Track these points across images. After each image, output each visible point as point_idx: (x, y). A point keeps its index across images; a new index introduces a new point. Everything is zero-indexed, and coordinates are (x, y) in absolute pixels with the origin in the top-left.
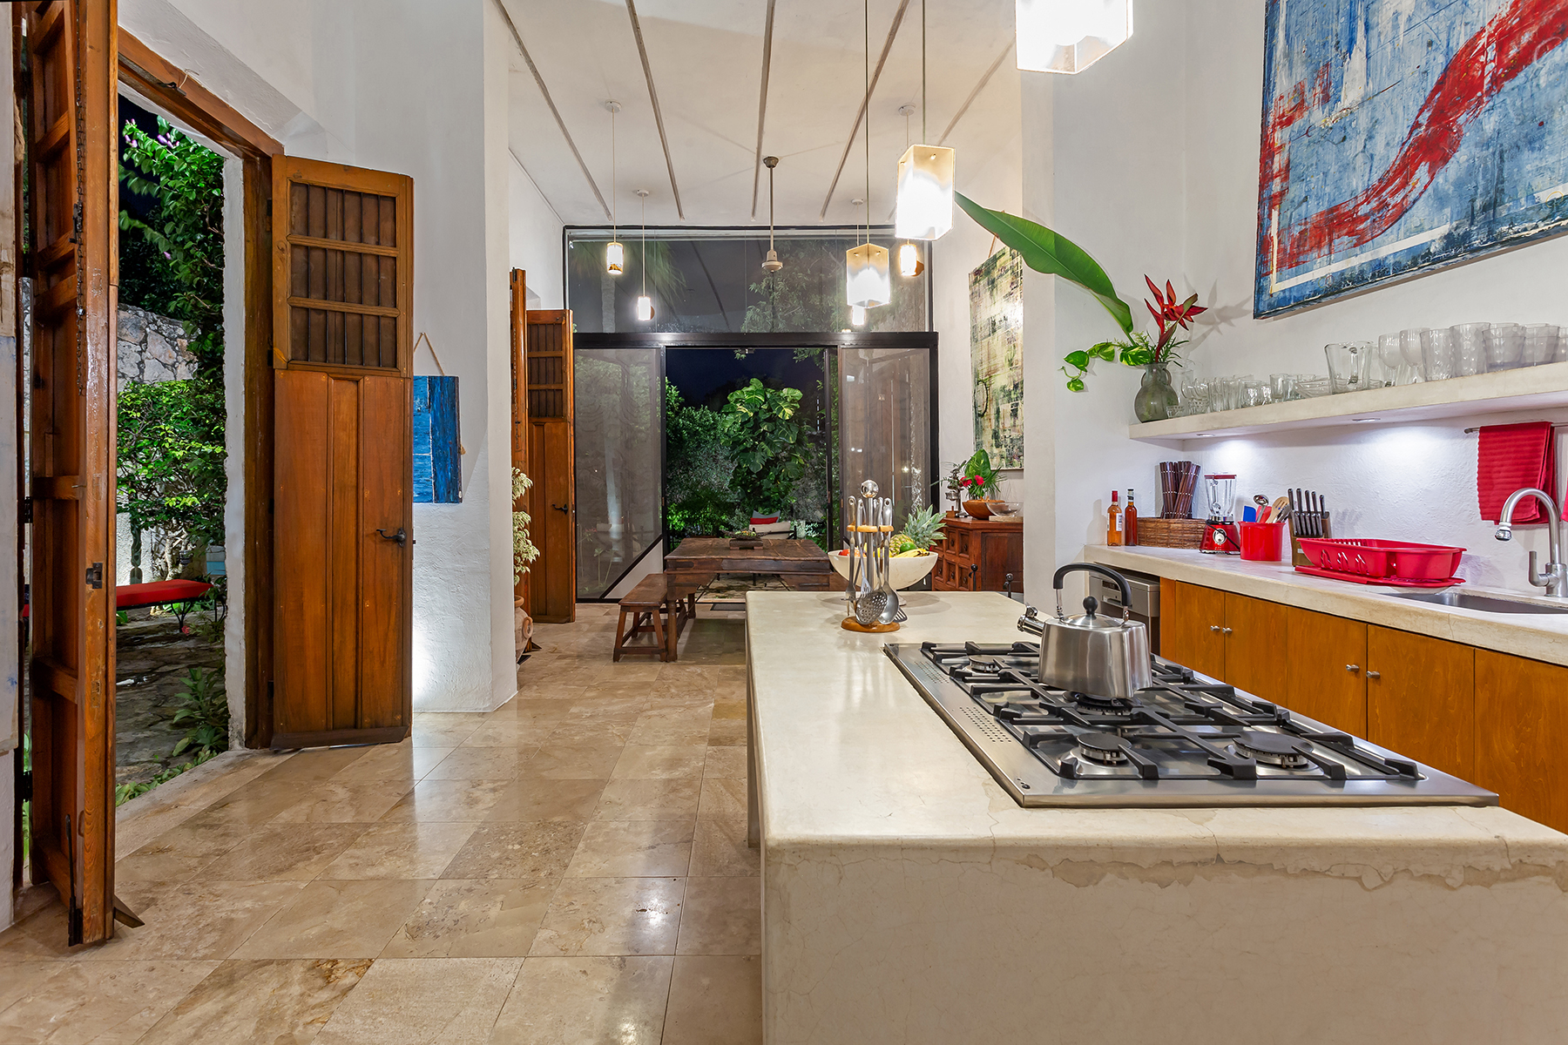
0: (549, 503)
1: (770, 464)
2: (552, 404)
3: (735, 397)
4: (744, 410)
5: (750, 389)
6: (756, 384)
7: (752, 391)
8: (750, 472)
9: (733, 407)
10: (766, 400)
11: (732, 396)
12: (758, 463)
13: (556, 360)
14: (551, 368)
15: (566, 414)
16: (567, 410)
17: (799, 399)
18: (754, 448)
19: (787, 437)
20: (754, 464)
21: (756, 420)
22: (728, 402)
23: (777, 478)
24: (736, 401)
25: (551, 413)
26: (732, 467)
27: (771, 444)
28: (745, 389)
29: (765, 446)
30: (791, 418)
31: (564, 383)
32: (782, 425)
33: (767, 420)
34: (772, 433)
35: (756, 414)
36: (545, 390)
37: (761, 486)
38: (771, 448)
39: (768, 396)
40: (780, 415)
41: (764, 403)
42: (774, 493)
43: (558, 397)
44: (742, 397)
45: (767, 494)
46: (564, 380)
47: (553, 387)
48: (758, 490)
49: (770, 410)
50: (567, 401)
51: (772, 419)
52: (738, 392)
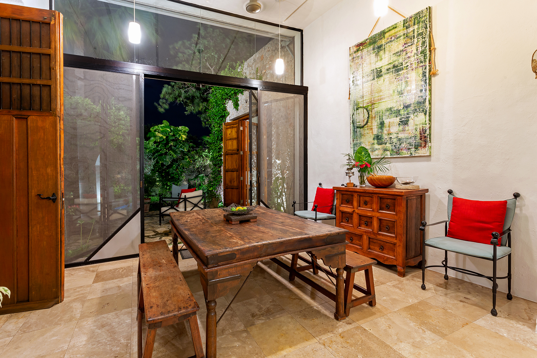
0: (33, 193)
1: (174, 161)
2: (37, 99)
3: (155, 129)
4: (161, 135)
5: (162, 125)
6: (165, 123)
7: (163, 127)
8: (163, 165)
9: (154, 134)
10: (171, 130)
11: (153, 128)
12: (168, 160)
13: (43, 57)
14: (36, 64)
15: (56, 108)
16: (56, 105)
17: (187, 131)
18: (166, 154)
19: (184, 149)
20: (166, 161)
21: (167, 140)
22: (150, 131)
23: (177, 168)
24: (155, 131)
25: (37, 106)
26: (153, 162)
27: (175, 152)
28: (160, 126)
29: (172, 153)
30: (186, 139)
31: (53, 79)
32: (180, 143)
33: (173, 140)
34: (175, 146)
35: (167, 137)
36: (29, 84)
37: (169, 172)
38: (175, 154)
39: (172, 129)
40: (180, 138)
41: (170, 132)
42: (176, 175)
43: (45, 91)
44: (159, 129)
45: (172, 175)
46: (53, 77)
47: (39, 82)
48: (168, 174)
49: (174, 135)
50: (56, 96)
51: (176, 140)
52: (156, 127)
